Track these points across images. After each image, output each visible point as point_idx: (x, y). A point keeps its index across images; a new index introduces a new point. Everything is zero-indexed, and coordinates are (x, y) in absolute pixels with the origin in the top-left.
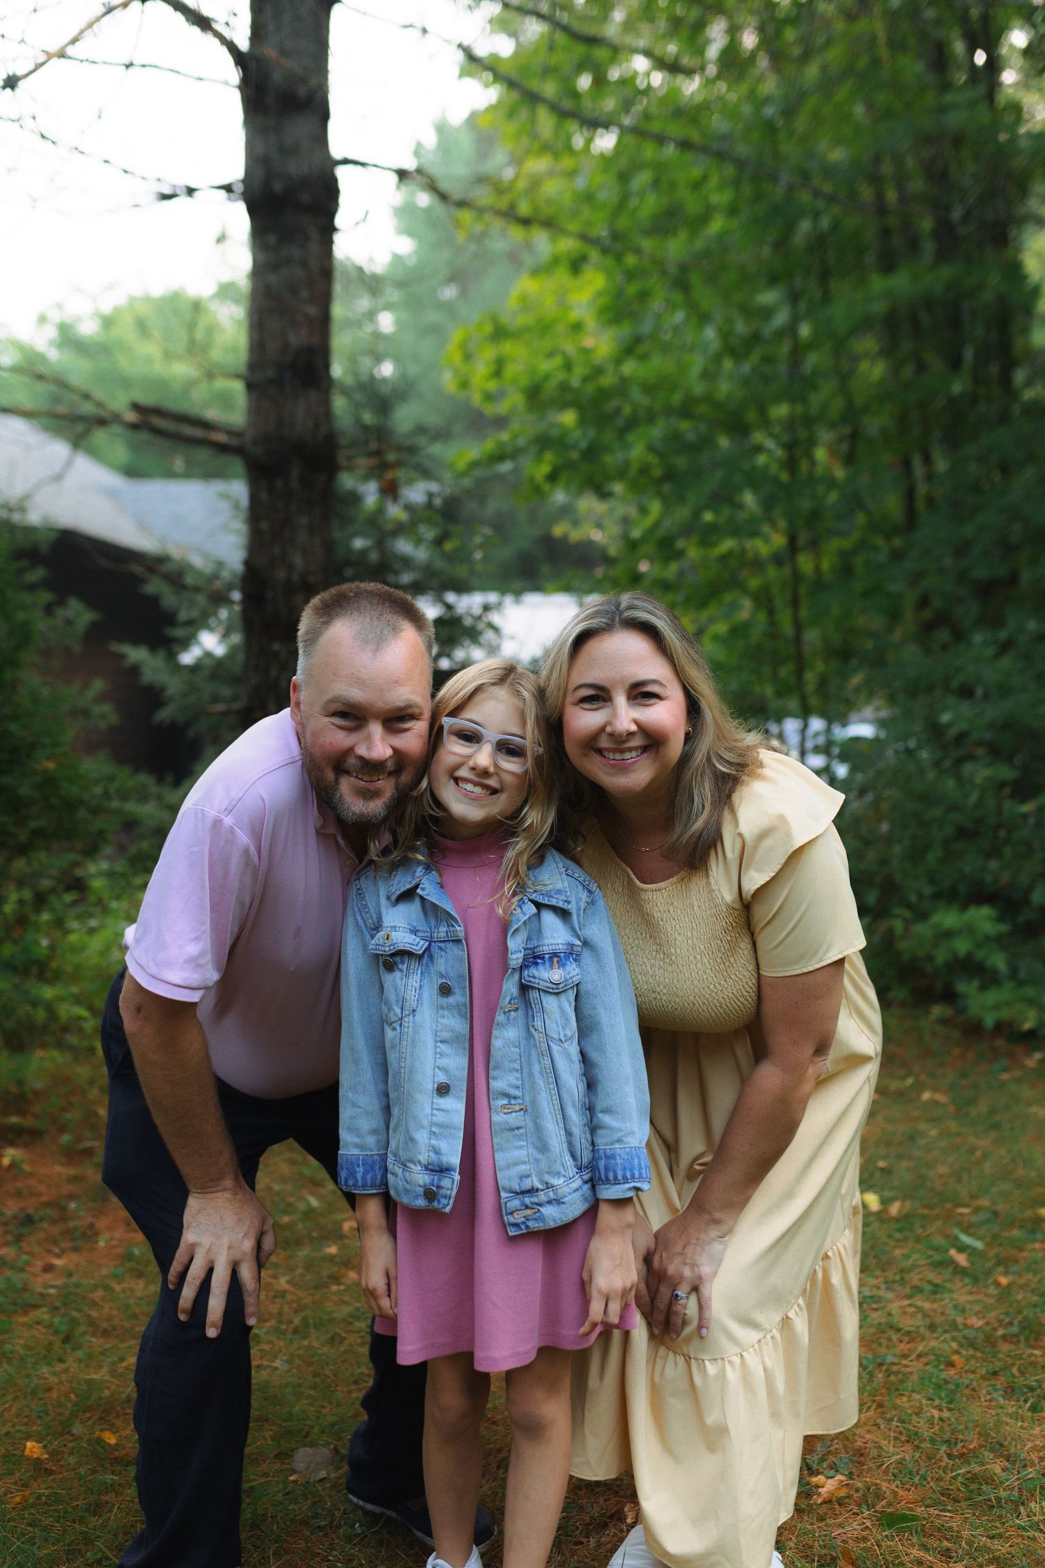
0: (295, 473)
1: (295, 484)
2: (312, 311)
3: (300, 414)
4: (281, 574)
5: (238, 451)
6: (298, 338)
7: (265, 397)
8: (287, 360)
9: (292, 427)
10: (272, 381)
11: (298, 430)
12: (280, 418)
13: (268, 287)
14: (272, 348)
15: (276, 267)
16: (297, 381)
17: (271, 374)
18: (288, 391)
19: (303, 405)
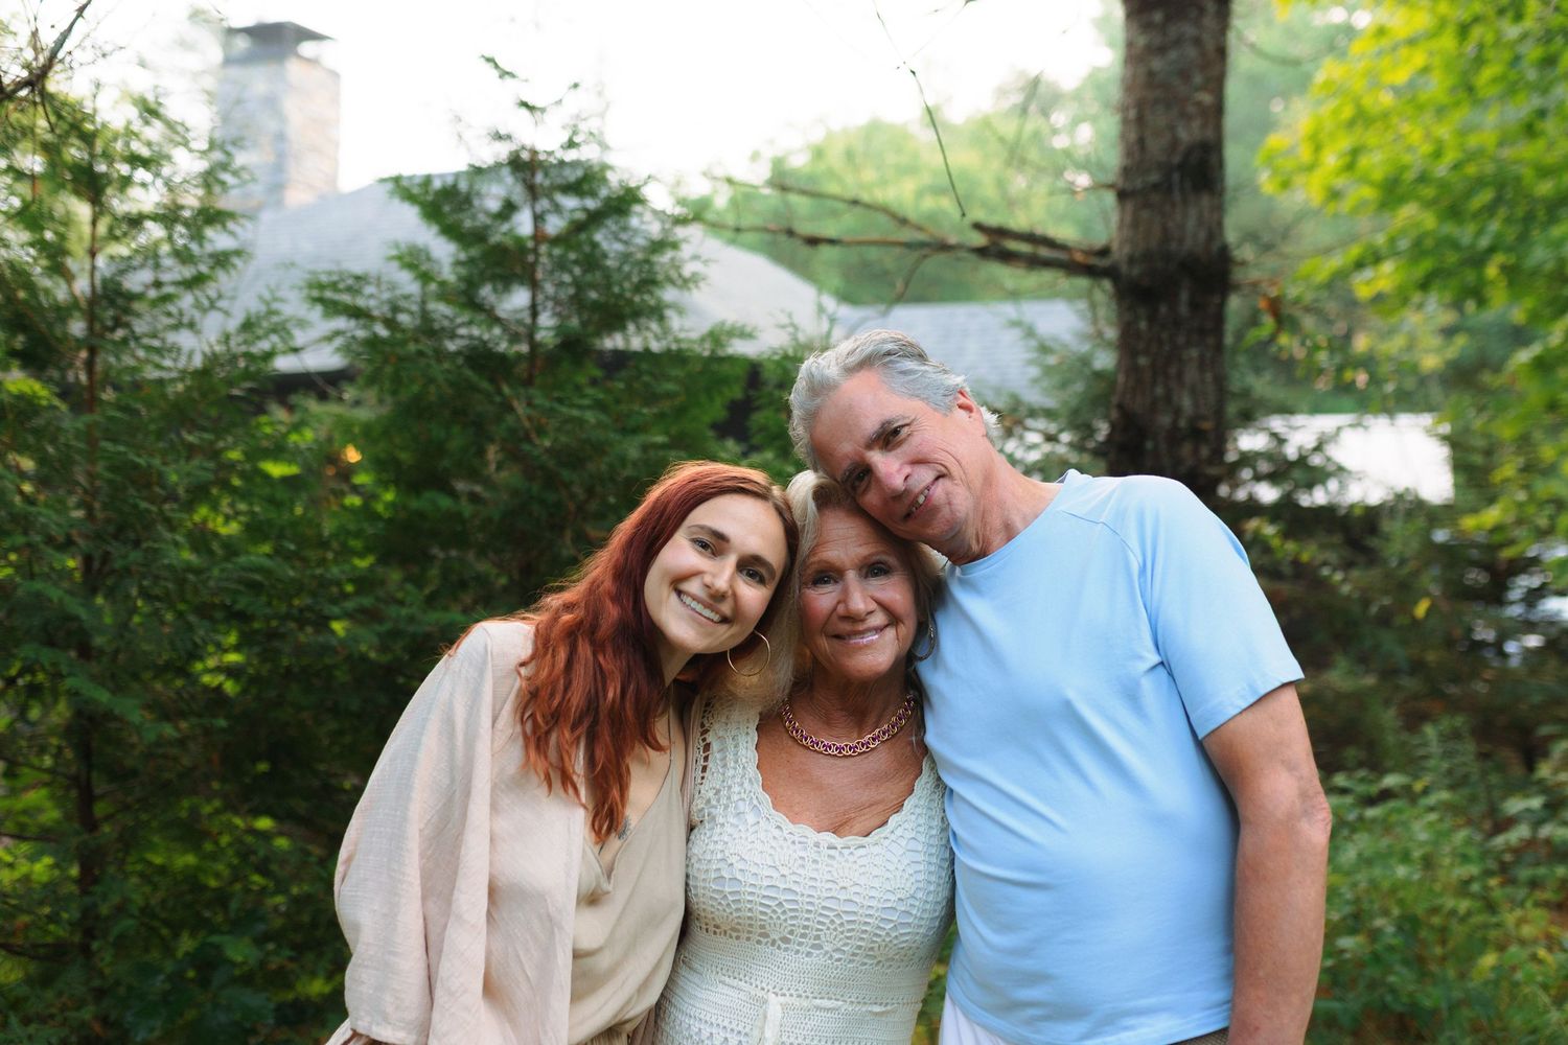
0: (1184, 296)
1: (1183, 310)
2: (1206, 98)
3: (1189, 222)
4: (1165, 420)
5: (1111, 273)
6: (1188, 134)
7: (1146, 205)
8: (1176, 159)
9: (1181, 241)
10: (1155, 187)
11: (1188, 244)
12: (1165, 230)
13: (1151, 74)
14: (1156, 146)
15: (1161, 50)
16: (1189, 184)
17: (1154, 178)
18: (1176, 197)
19: (1194, 212)
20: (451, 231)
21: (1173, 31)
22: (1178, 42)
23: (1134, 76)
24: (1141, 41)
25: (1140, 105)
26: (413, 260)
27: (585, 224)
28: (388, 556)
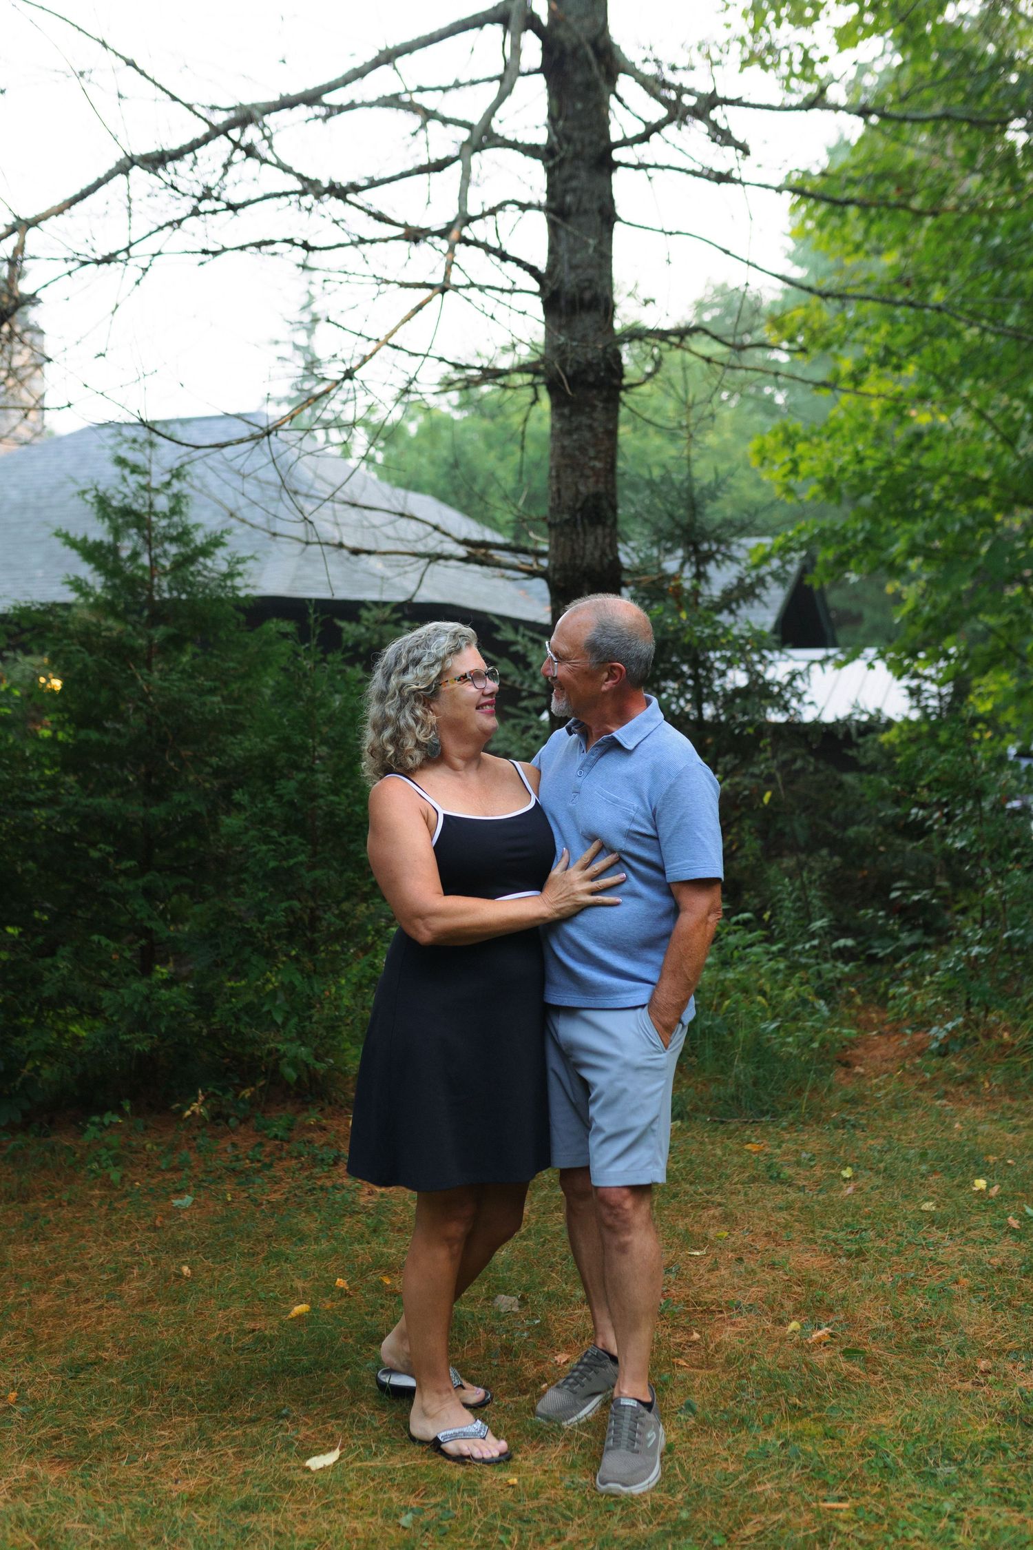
3: (588, 546)
6: (586, 488)
7: (562, 534)
8: (578, 505)
9: (583, 558)
10: (567, 521)
11: (588, 560)
12: (573, 550)
13: (563, 447)
14: (567, 495)
15: (569, 433)
16: (586, 521)
17: (566, 516)
18: (580, 529)
19: (592, 538)
20: (100, 567)
21: (577, 420)
22: (578, 428)
23: (554, 448)
24: (558, 426)
25: (558, 468)
26: (78, 585)
27: (183, 562)
28: (66, 768)
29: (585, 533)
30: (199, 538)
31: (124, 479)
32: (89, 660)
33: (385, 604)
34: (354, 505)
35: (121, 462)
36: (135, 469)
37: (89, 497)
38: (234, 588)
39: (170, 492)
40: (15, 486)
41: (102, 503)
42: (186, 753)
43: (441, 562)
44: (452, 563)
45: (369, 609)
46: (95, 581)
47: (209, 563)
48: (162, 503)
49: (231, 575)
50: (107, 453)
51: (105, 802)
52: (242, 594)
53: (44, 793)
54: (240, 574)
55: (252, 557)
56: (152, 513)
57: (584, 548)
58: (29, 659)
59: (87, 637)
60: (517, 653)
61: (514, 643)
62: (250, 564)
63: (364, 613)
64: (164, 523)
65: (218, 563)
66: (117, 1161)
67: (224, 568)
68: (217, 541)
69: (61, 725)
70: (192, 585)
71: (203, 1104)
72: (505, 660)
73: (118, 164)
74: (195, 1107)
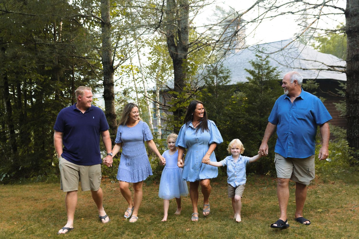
5: (345, 72)
7: (349, 63)
8: (353, 57)
9: (354, 68)
11: (355, 68)
12: (352, 67)
13: (349, 45)
14: (350, 55)
15: (351, 42)
16: (355, 60)
17: (350, 60)
18: (353, 62)
19: (356, 64)
20: (253, 75)
21: (352, 39)
22: (353, 41)
24: (348, 41)
25: (348, 50)
26: (249, 79)
27: (268, 73)
28: (246, 112)
29: (354, 63)
30: (271, 69)
31: (257, 59)
32: (250, 92)
33: (312, 79)
34: (305, 60)
35: (257, 55)
36: (259, 57)
37: (251, 62)
38: (277, 78)
39: (266, 60)
40: (239, 59)
41: (253, 64)
42: (268, 109)
43: (322, 71)
44: (325, 71)
45: (308, 81)
46: (252, 77)
47: (273, 73)
48: (264, 63)
49: (277, 75)
50: (254, 54)
51: (253, 118)
52: (279, 79)
53: (242, 115)
54: (279, 75)
55: (281, 72)
56: (262, 64)
57: (354, 66)
58: (241, 93)
59: (250, 88)
60: (344, 89)
61: (344, 87)
62: (281, 73)
63: (307, 81)
64: (265, 66)
65: (274, 73)
66: (253, 181)
67: (276, 74)
68: (274, 69)
69: (245, 104)
70: (269, 77)
71: (270, 173)
72: (341, 91)
73: (257, 2)
74: (268, 173)
